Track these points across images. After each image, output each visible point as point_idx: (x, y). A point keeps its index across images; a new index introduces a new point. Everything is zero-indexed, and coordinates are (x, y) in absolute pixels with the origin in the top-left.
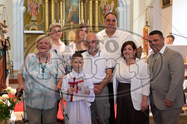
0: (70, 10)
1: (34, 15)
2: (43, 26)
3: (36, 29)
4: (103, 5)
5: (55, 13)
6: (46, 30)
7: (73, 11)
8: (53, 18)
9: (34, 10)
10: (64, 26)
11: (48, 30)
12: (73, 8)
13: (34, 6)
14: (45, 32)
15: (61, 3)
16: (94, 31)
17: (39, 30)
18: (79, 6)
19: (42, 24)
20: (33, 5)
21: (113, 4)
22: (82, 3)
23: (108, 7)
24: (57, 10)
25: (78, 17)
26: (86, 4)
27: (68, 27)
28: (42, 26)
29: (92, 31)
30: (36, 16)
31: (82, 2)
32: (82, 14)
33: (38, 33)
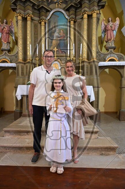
0: (56, 34)
1: (5, 42)
3: (8, 61)
4: (103, 25)
5: (35, 38)
6: (19, 61)
7: (60, 36)
8: (28, 43)
9: (5, 34)
11: (21, 61)
12: (60, 32)
13: (5, 29)
14: (18, 65)
15: (43, 23)
16: (90, 61)
17: (11, 62)
18: (67, 29)
20: (3, 27)
21: (118, 22)
22: (72, 22)
23: (111, 27)
24: (37, 34)
25: (66, 44)
26: (78, 25)
28: (16, 57)
29: (86, 62)
30: (8, 42)
31: (72, 20)
32: (72, 38)
33: (10, 66)
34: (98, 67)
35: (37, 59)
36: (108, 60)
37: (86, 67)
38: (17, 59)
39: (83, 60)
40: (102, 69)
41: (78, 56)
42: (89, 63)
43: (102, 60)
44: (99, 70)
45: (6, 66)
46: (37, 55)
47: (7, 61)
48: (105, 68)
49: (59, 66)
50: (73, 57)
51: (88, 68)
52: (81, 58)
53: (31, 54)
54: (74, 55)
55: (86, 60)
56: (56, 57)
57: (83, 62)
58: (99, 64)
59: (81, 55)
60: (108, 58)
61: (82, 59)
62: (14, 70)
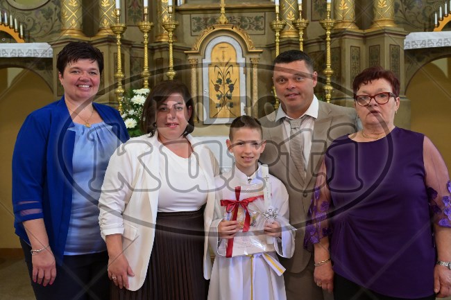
2: (54, 17)
3: (15, 36)
6: (67, 34)
10: (177, 11)
11: (76, 36)
16: (366, 31)
17: (28, 38)
19: (52, 6)
27: (202, 16)
28: (48, 15)
29: (351, 34)
33: (25, 55)
34: (402, 53)
35: (146, 24)
36: (443, 24)
37: (352, 58)
38: (50, 25)
39: (340, 26)
40: (419, 60)
41: (317, 6)
42: (365, 38)
43: (416, 24)
44: (408, 65)
45: (9, 56)
46: (146, 11)
47: (11, 32)
48: (432, 56)
49: (239, 54)
50: (297, 17)
51: (359, 58)
52: (329, 21)
53: (118, 6)
54: (300, 8)
55: (350, 27)
56: (223, 18)
57: (339, 34)
58: (405, 40)
59: (329, 7)
60: (444, 15)
61: (335, 24)
62: (40, 72)
